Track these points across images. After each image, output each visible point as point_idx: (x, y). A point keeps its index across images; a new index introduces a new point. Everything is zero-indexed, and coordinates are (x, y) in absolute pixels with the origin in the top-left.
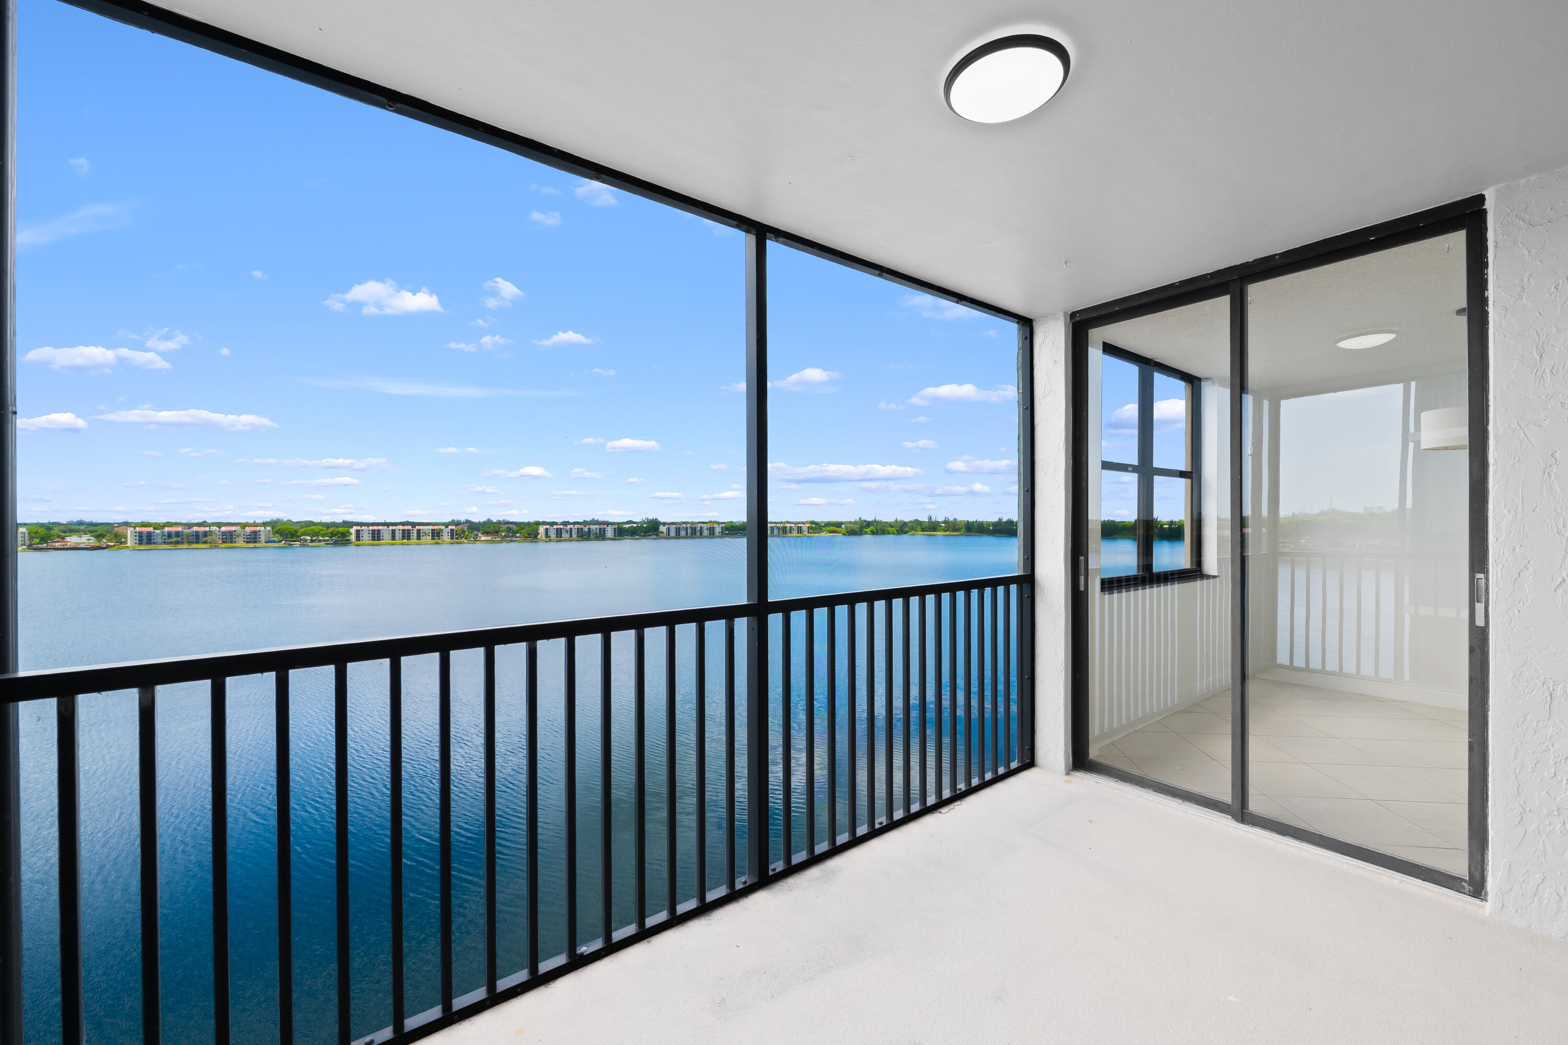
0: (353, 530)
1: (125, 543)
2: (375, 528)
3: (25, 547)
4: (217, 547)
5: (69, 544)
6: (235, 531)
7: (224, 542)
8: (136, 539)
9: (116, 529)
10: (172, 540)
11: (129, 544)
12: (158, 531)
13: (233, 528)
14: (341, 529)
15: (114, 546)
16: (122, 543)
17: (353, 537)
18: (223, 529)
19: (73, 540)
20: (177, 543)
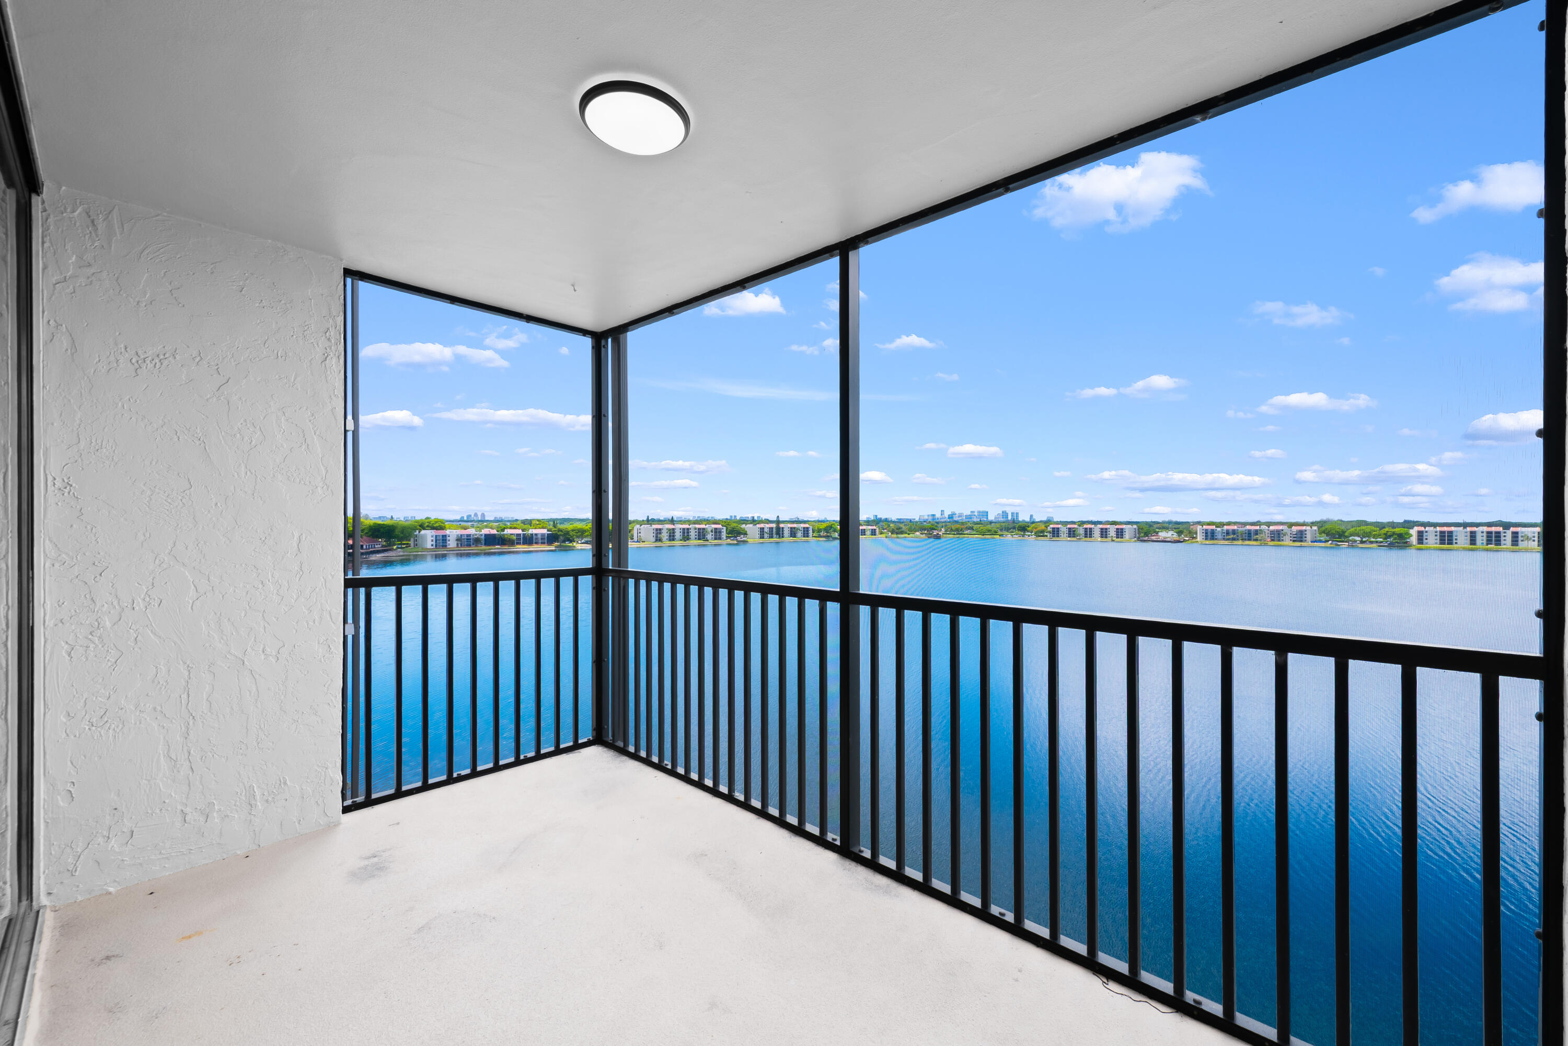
0: (1414, 532)
1: (1196, 538)
2: (1445, 529)
3: (1136, 539)
4: (1266, 545)
5: (1160, 537)
6: (1282, 530)
7: (1273, 540)
8: (1203, 536)
9: (1191, 527)
10: (1230, 537)
11: (1198, 539)
12: (1219, 529)
13: (1281, 527)
14: (1397, 530)
15: (1188, 540)
16: (1193, 538)
17: (1414, 540)
18: (1272, 528)
19: (1163, 535)
20: (1233, 539)
